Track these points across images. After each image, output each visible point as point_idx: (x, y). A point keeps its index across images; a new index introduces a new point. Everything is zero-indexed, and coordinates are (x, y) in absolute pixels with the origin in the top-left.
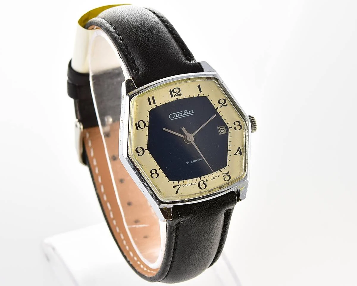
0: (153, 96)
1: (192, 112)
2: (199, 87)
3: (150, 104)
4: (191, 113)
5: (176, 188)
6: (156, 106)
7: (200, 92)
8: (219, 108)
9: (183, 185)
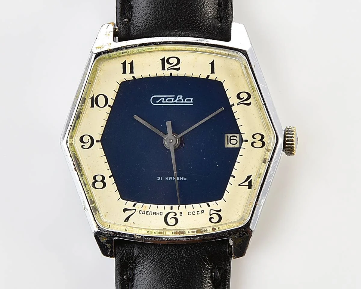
0: (133, 62)
1: (190, 100)
2: (212, 64)
3: (124, 72)
4: (189, 101)
5: (128, 213)
6: (133, 77)
7: (211, 73)
8: (236, 105)
9: (140, 212)
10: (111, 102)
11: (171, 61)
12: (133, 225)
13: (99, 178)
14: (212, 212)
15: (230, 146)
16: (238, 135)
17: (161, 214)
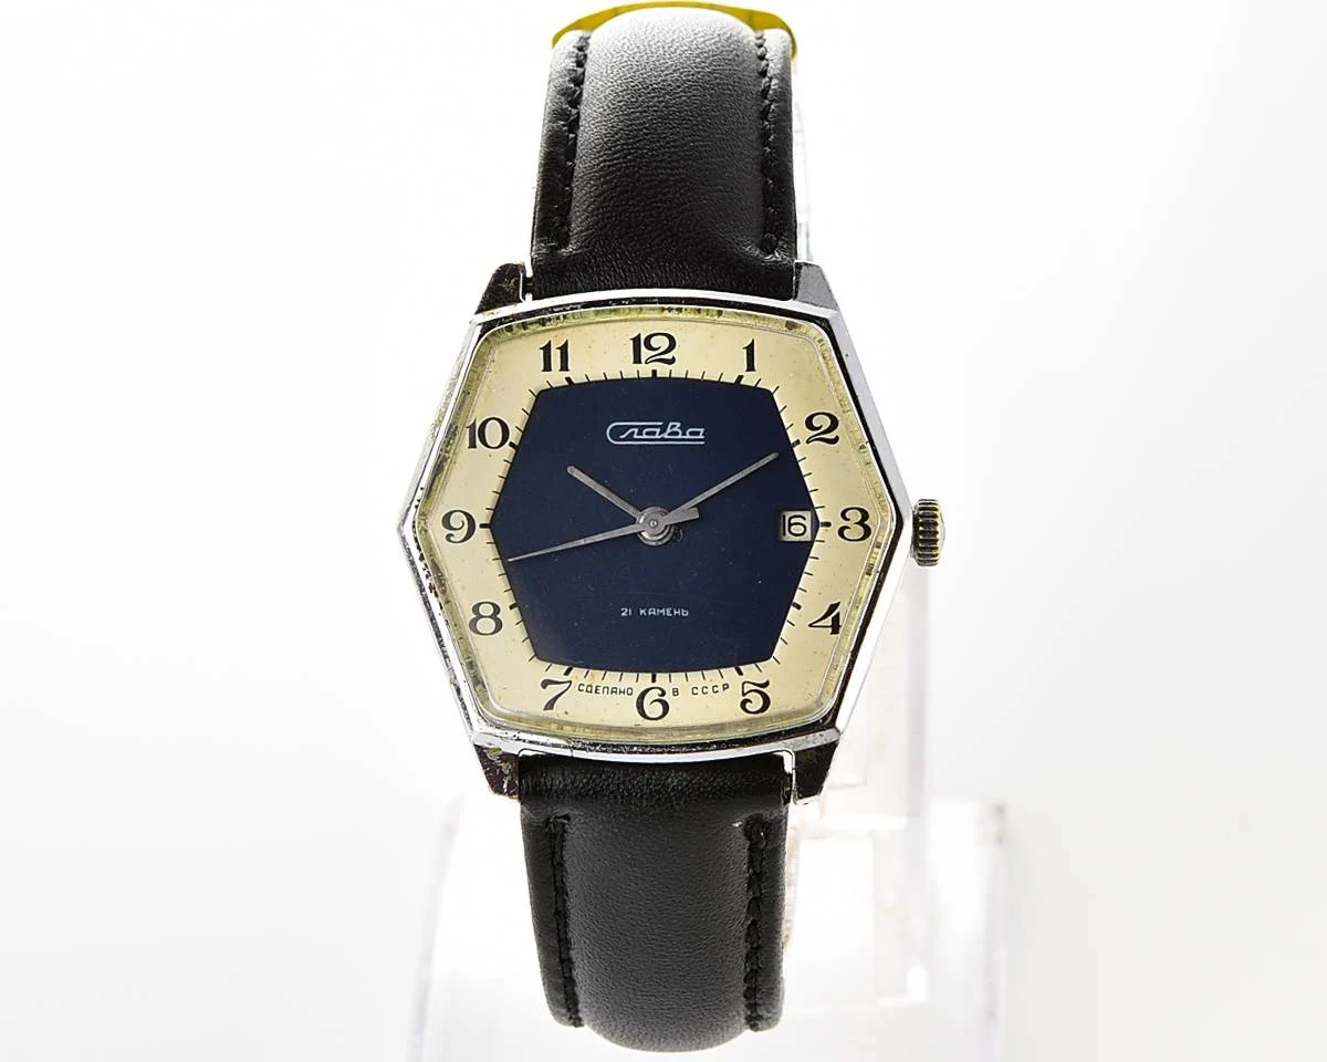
0: (566, 343)
1: (698, 433)
2: (750, 349)
3: (547, 367)
4: (696, 436)
5: (553, 690)
6: (568, 379)
7: (748, 370)
8: (803, 442)
9: (582, 687)
10: (514, 437)
11: (654, 342)
12: (564, 718)
13: (487, 610)
14: (748, 687)
15: (789, 538)
16: (808, 515)
17: (630, 691)
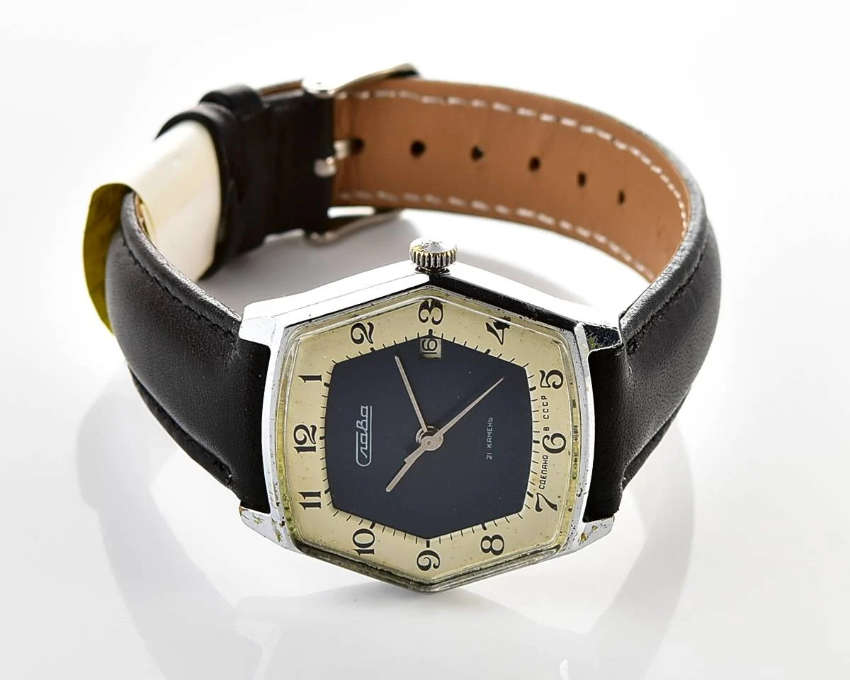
0: (301, 493)
1: (364, 410)
2: (305, 378)
3: (318, 505)
4: (366, 411)
5: (543, 504)
6: (326, 492)
7: (321, 380)
8: (372, 346)
9: (542, 487)
10: (366, 525)
11: (300, 438)
12: (563, 498)
13: (487, 545)
14: (544, 383)
15: (439, 350)
17: (545, 457)
